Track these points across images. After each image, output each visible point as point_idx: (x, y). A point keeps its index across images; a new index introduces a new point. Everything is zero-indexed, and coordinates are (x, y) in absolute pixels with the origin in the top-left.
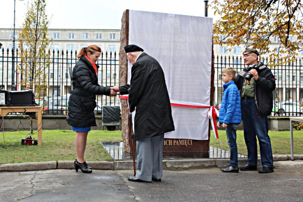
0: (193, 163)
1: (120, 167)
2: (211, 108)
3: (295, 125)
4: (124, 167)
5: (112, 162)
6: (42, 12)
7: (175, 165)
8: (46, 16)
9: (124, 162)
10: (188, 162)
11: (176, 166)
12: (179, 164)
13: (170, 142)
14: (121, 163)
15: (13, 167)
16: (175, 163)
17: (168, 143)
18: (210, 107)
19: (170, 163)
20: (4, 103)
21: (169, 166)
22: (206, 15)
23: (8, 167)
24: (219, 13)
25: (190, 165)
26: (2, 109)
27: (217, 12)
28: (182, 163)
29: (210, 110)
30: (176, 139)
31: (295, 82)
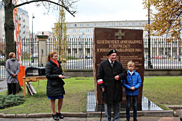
1: (90, 116)
4: (92, 116)
5: (85, 113)
9: (92, 113)
14: (90, 114)
15: (34, 115)
20: (38, 75)
23: (32, 115)
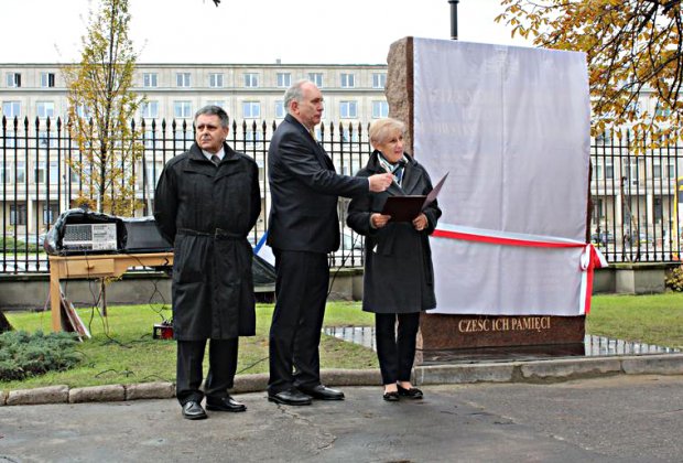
0: (577, 367)
1: (428, 379)
2: (588, 248)
3: (670, 281)
4: (437, 380)
6: (123, 34)
7: (541, 371)
8: (130, 43)
9: (436, 369)
10: (565, 365)
11: (543, 375)
12: (548, 370)
13: (505, 324)
16: (540, 367)
17: (500, 325)
18: (585, 246)
19: (531, 367)
20: (115, 247)
21: (527, 373)
22: (455, 33)
24: (523, 34)
25: (571, 372)
26: (115, 259)
27: (518, 30)
28: (555, 367)
29: (584, 251)
30: (516, 317)
31: (609, 183)
